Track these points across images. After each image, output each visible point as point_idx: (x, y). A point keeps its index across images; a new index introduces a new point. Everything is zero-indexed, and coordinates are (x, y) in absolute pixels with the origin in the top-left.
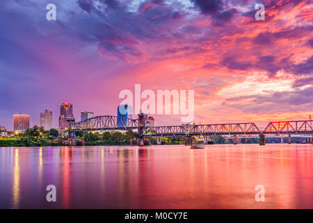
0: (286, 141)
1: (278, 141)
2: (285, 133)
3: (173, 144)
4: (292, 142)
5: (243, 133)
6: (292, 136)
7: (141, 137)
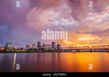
0: (98, 51)
1: (95, 51)
2: (97, 49)
3: (67, 52)
4: (100, 52)
5: (85, 49)
6: (99, 50)
7: (58, 50)
